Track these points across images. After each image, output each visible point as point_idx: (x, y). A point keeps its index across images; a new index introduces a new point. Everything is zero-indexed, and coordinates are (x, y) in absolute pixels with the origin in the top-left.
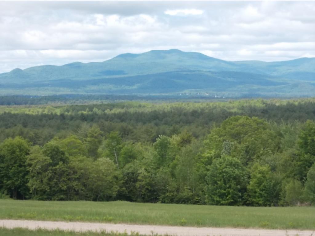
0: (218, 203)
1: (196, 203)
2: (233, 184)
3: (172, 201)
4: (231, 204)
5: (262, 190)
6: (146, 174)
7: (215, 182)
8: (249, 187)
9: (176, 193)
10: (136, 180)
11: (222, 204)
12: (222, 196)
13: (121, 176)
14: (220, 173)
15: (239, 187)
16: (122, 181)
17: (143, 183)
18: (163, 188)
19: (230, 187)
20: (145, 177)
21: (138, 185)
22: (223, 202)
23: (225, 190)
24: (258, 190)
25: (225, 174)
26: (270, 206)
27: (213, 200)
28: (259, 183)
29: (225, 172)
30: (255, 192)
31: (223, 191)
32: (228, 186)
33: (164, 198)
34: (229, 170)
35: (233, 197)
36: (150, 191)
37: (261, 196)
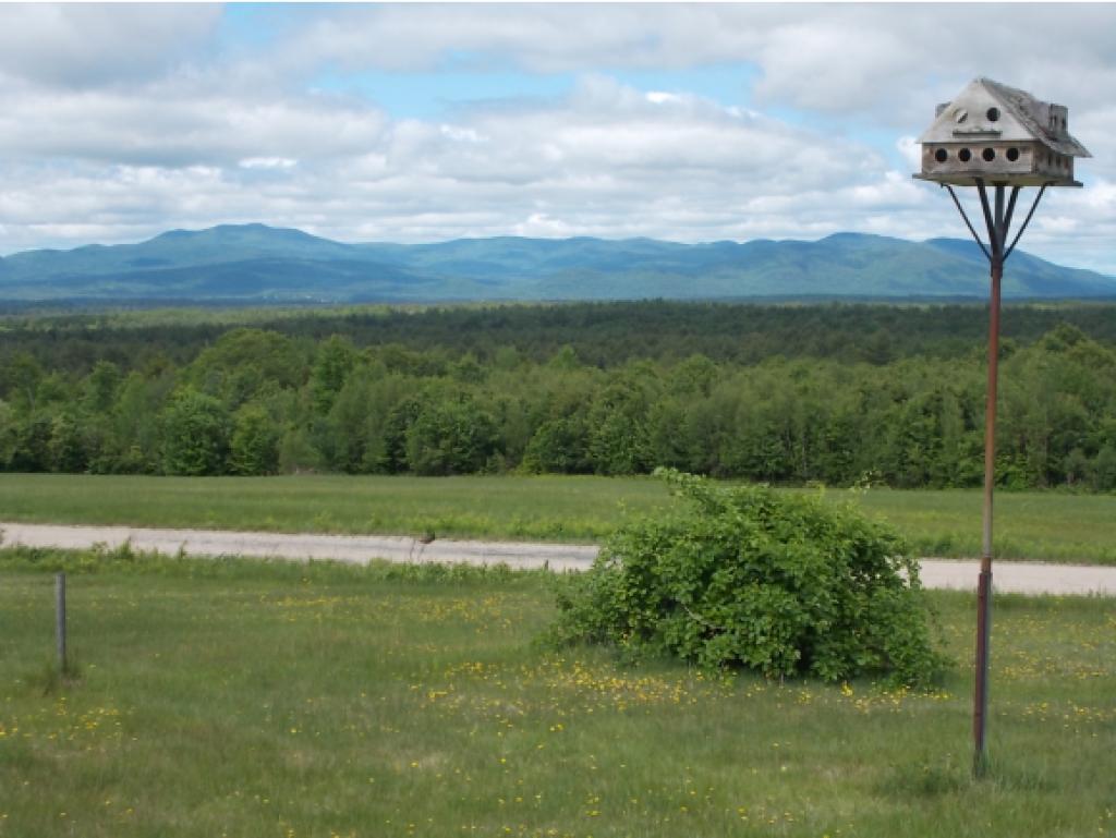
0: (183, 473)
1: (149, 472)
2: (205, 440)
3: (108, 470)
4: (203, 473)
5: (252, 450)
6: (64, 425)
7: (178, 438)
8: (233, 444)
9: (116, 456)
10: (48, 437)
11: (189, 474)
12: (190, 460)
13: (22, 429)
14: (186, 424)
15: (215, 445)
16: (24, 439)
17: (61, 440)
18: (94, 449)
19: (201, 446)
20: (63, 431)
21: (51, 444)
22: (191, 470)
23: (193, 450)
24: (245, 450)
25: (192, 425)
26: (265, 474)
27: (175, 467)
28: (250, 438)
29: (192, 421)
30: (242, 454)
31: (190, 452)
32: (197, 443)
33: (96, 464)
34: (199, 418)
35: (206, 462)
36: (73, 454)
37: (250, 459)
